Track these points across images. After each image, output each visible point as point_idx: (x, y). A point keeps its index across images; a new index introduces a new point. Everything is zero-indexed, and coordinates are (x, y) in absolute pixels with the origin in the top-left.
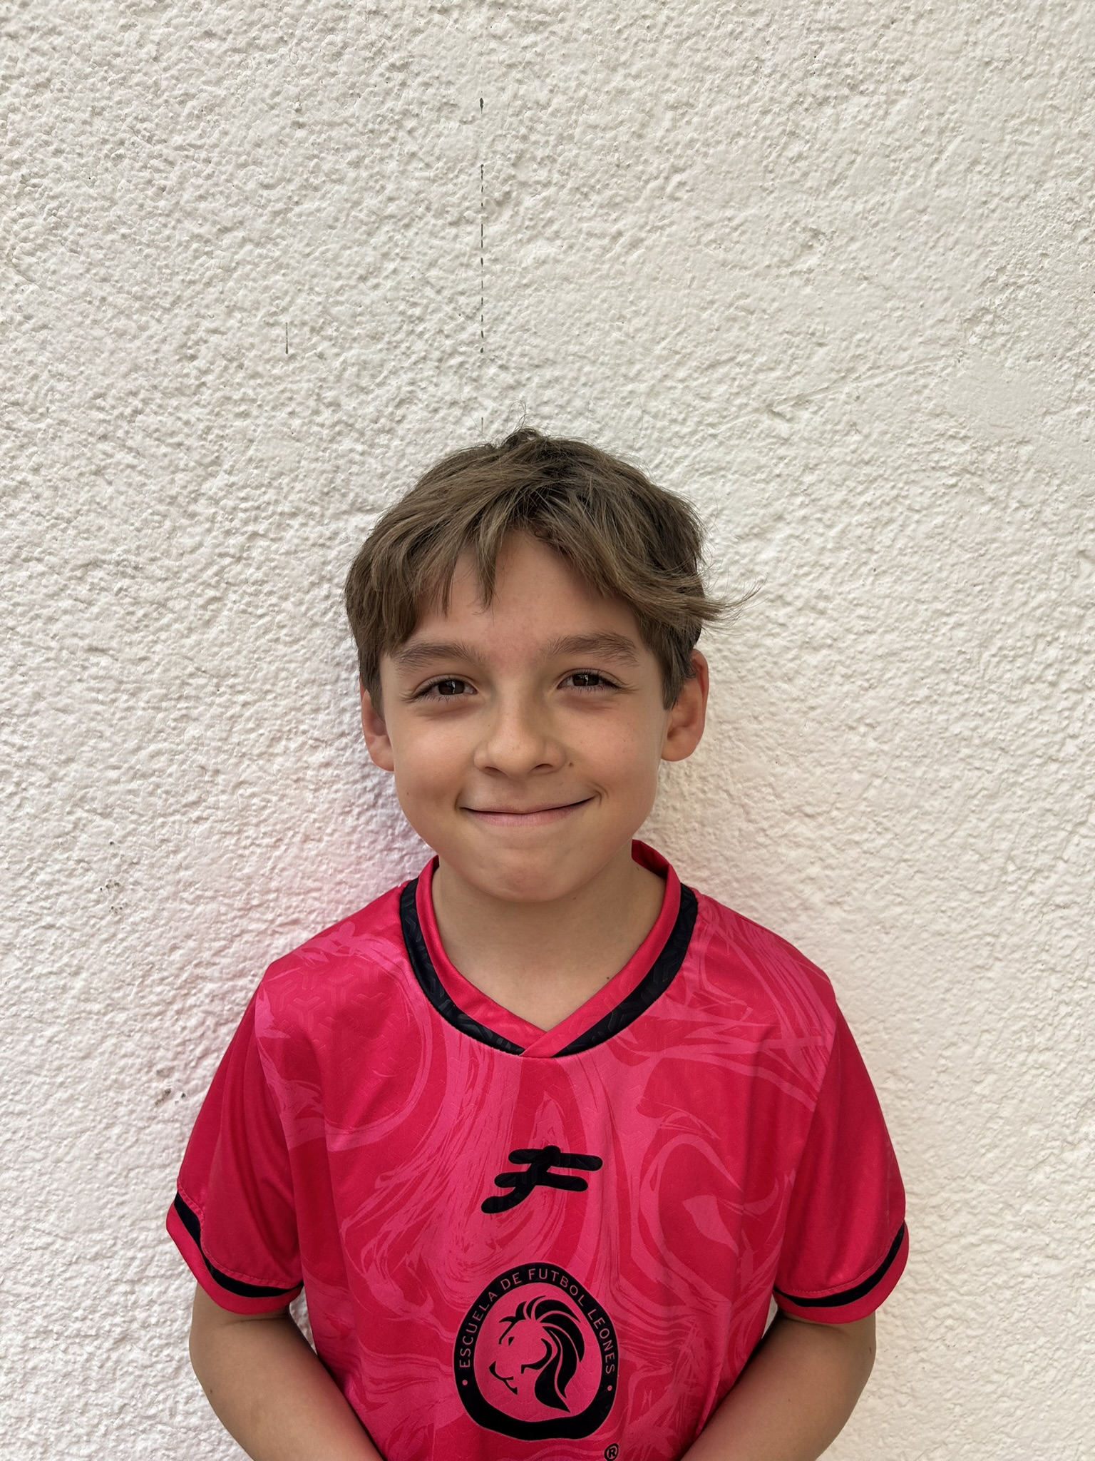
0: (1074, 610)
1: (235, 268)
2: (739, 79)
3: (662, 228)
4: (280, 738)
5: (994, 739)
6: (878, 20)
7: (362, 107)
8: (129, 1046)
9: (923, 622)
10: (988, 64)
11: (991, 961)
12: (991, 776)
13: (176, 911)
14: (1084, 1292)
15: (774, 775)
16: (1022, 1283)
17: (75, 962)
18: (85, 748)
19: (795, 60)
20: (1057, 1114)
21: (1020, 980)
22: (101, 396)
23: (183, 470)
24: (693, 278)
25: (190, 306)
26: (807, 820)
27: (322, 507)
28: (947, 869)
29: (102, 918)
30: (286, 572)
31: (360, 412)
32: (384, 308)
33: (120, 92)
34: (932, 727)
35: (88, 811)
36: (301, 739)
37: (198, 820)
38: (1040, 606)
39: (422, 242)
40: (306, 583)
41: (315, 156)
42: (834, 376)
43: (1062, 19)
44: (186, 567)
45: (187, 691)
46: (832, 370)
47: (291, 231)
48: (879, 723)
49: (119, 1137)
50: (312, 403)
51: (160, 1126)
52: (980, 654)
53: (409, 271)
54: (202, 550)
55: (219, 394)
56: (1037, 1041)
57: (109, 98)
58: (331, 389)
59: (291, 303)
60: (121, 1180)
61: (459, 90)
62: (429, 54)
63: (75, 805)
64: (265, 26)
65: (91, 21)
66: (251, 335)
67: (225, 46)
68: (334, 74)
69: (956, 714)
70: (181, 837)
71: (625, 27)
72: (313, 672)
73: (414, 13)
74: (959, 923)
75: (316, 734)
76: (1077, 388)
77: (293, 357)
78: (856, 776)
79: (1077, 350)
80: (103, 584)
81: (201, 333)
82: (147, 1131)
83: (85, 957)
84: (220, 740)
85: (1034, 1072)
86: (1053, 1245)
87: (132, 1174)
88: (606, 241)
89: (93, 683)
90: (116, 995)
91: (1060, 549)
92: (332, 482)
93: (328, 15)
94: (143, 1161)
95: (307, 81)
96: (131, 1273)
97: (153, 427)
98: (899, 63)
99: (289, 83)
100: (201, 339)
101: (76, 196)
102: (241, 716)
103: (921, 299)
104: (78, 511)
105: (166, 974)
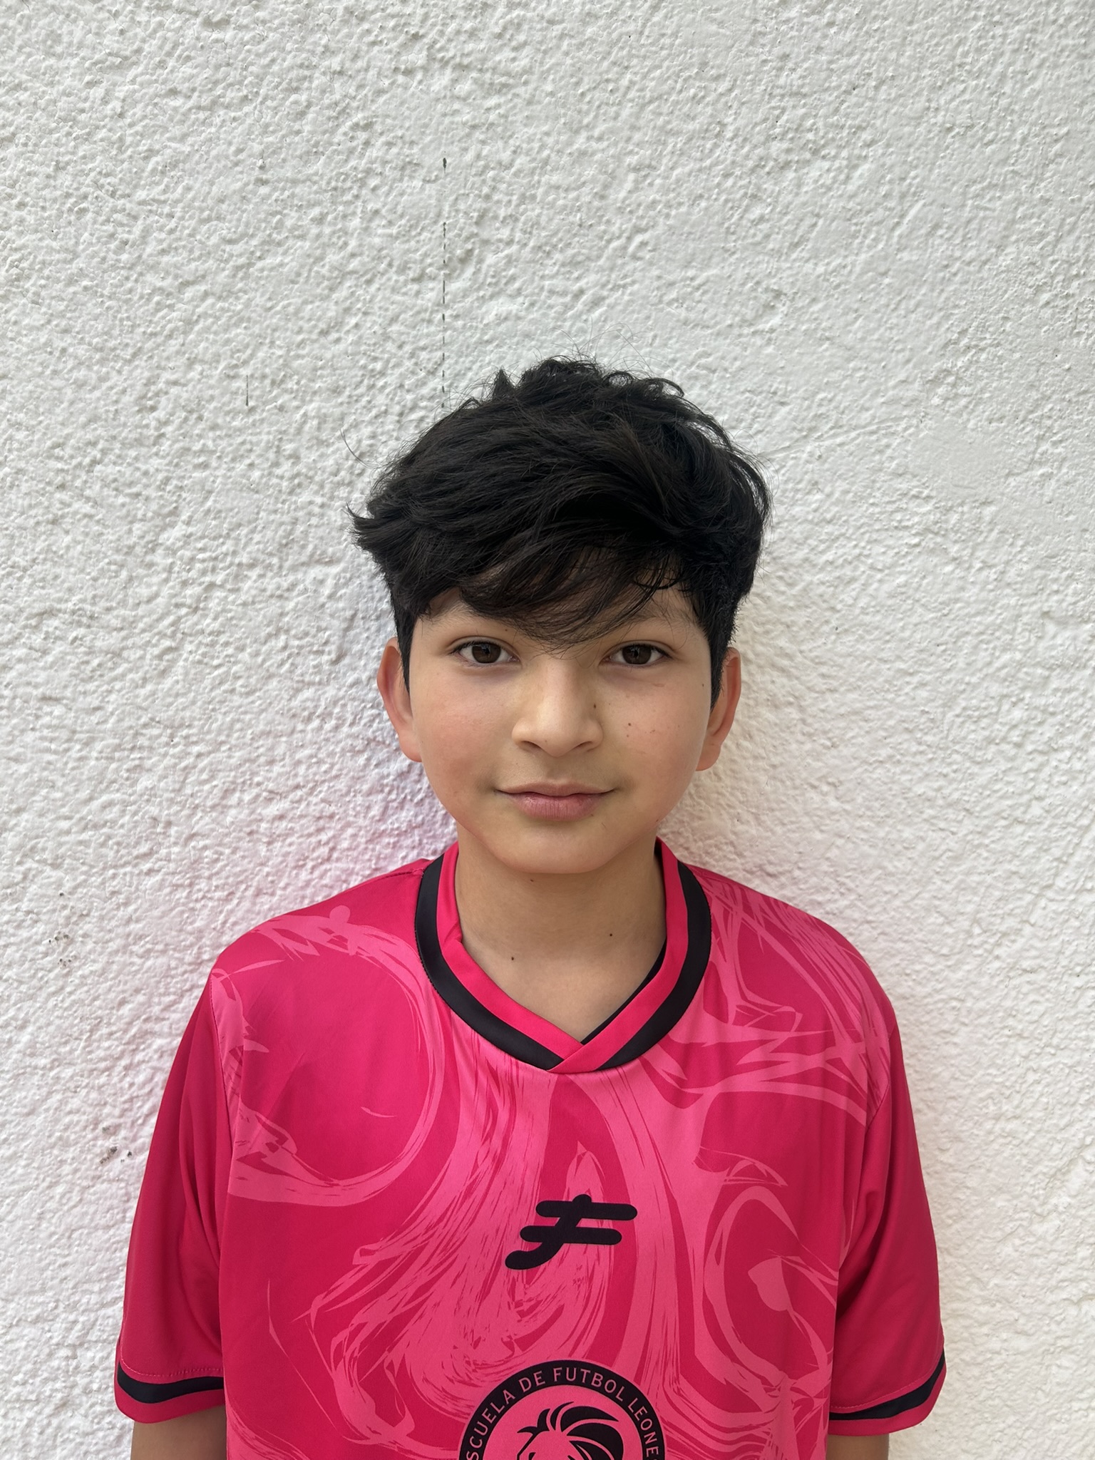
0: (1039, 671)
1: (197, 321)
2: (700, 142)
3: (624, 286)
4: (234, 790)
5: (958, 801)
6: (839, 86)
7: (326, 164)
8: (75, 1103)
9: (886, 681)
10: (950, 130)
11: (956, 1026)
12: (955, 838)
13: (125, 965)
14: (1054, 1369)
15: (735, 833)
16: (991, 1359)
17: (22, 1015)
18: (37, 798)
19: (756, 124)
20: (1026, 1184)
21: (986, 1045)
22: (58, 445)
23: (142, 520)
24: (655, 337)
25: (151, 357)
26: (769, 879)
27: (281, 559)
28: (911, 931)
29: (50, 971)
30: (243, 623)
31: (319, 465)
32: (345, 362)
33: (85, 147)
34: (896, 787)
35: (38, 862)
36: (255, 791)
37: (150, 872)
38: (1004, 667)
39: (384, 298)
40: (263, 634)
41: (278, 213)
42: (795, 435)
43: (1023, 87)
44: (143, 617)
45: (142, 741)
46: (794, 428)
47: (253, 285)
48: (841, 782)
49: (63, 1196)
50: (271, 455)
51: (105, 1185)
52: (944, 714)
53: (373, 325)
54: (159, 600)
55: (177, 446)
56: (1005, 1108)
57: (73, 153)
58: (291, 441)
59: (252, 356)
60: (64, 1241)
61: (422, 150)
62: (393, 114)
63: (25, 856)
64: (231, 85)
65: (57, 78)
66: (211, 387)
67: (190, 103)
68: (298, 132)
69: (920, 774)
70: (133, 889)
71: (589, 90)
72: (268, 723)
73: (379, 74)
74: (924, 986)
75: (271, 786)
76: (1040, 450)
77: (252, 410)
78: (818, 836)
79: (1039, 413)
80: (58, 633)
81: (161, 385)
82: (92, 1190)
83: (32, 1011)
84: (173, 791)
85: (1002, 1141)
86: (1022, 1321)
87: (75, 1235)
88: (568, 298)
89: (46, 732)
90: (63, 1050)
91: (1024, 609)
92: (290, 533)
93: (293, 74)
94: (86, 1221)
95: (270, 139)
96: (72, 1337)
97: (111, 477)
98: (860, 128)
99: (253, 140)
100: (161, 390)
101: (38, 248)
102: (194, 767)
103: (882, 360)
104: (34, 560)
105: (114, 1028)
